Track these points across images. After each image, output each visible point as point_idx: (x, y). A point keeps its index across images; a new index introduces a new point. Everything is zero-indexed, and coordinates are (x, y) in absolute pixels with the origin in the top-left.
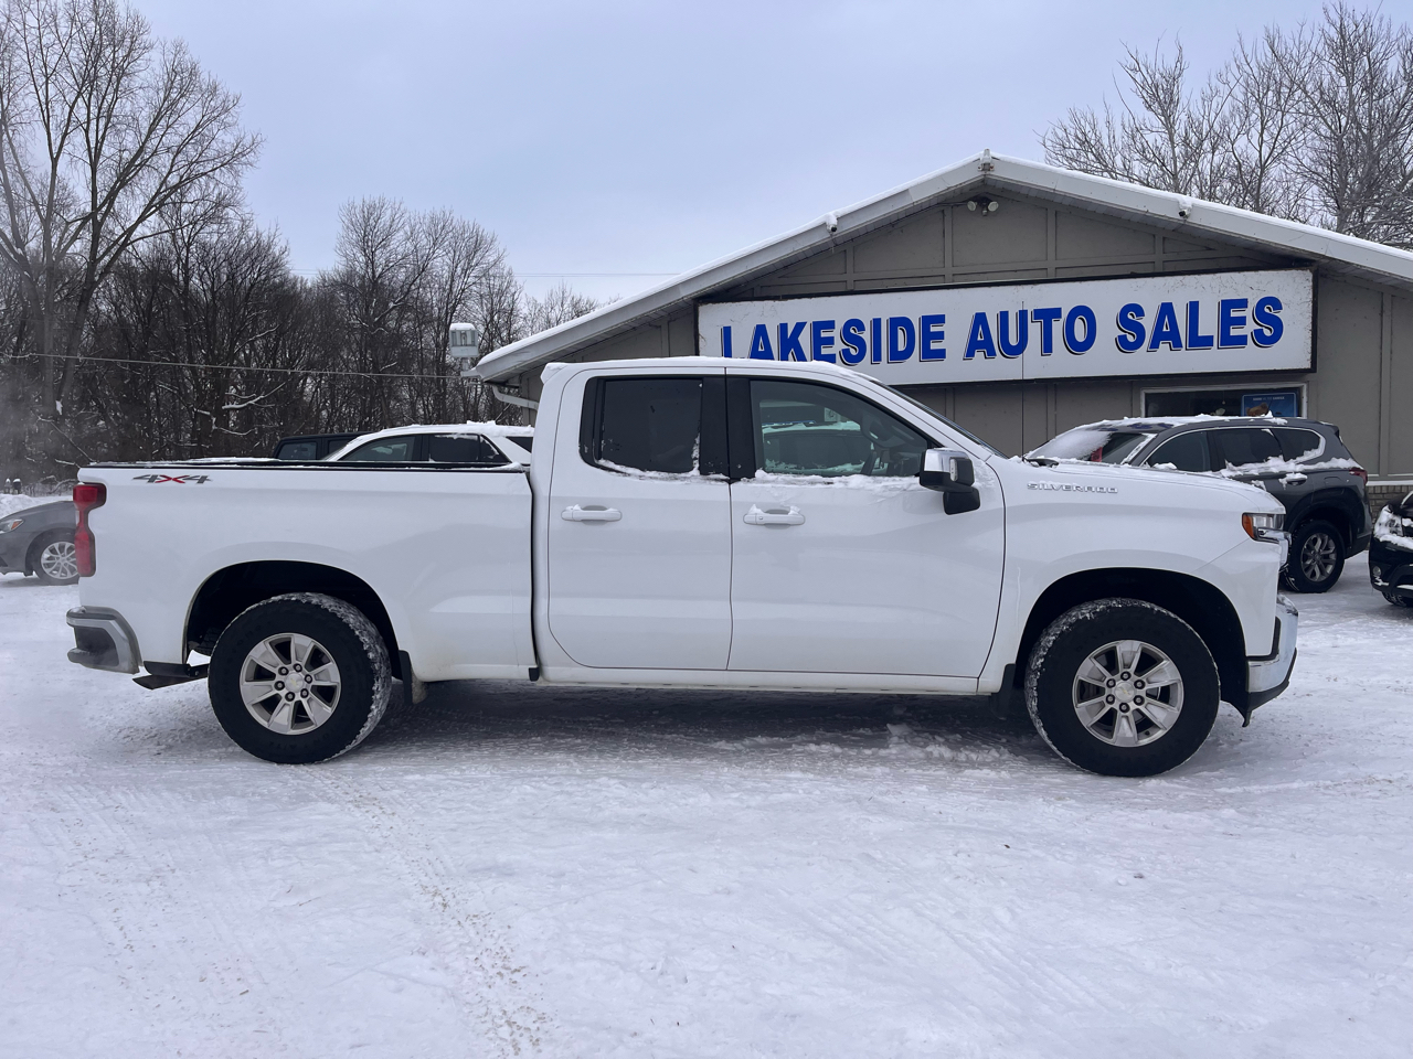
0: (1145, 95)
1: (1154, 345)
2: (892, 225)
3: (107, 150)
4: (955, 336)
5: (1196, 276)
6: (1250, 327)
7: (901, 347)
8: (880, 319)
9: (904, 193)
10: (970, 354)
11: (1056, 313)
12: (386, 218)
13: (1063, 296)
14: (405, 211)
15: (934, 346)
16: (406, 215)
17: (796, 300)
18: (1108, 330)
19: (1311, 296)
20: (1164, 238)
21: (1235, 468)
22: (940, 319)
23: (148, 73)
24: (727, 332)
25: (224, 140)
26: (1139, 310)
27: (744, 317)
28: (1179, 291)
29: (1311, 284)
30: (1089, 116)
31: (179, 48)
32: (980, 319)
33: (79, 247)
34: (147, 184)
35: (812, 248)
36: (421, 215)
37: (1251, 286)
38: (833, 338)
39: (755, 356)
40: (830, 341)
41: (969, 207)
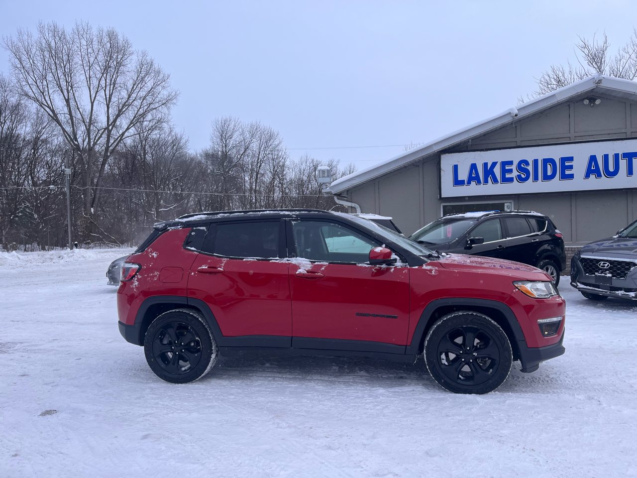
0: (589, 58)
2: (541, 113)
3: (114, 99)
4: (579, 167)
7: (549, 173)
8: (537, 160)
10: (587, 176)
11: (635, 155)
12: (232, 126)
14: (240, 122)
15: (567, 172)
16: (241, 124)
17: (493, 151)
22: (571, 159)
23: (131, 65)
24: (456, 168)
25: (164, 94)
27: (465, 161)
30: (561, 70)
31: (144, 54)
32: (593, 159)
33: (103, 140)
34: (130, 114)
35: (503, 125)
36: (247, 124)
38: (512, 169)
39: (470, 179)
40: (511, 171)
41: (584, 102)
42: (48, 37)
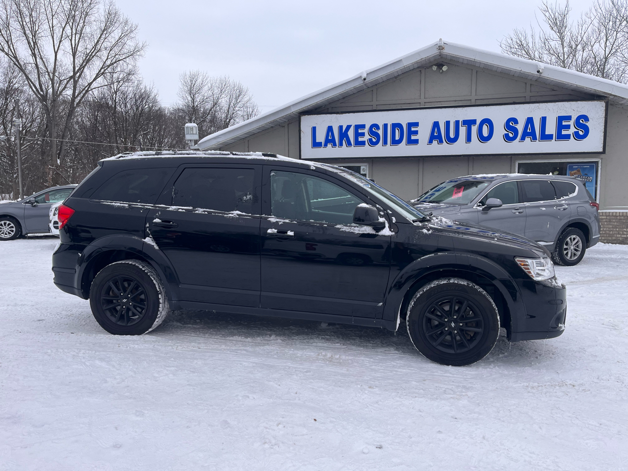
1: (523, 139)
2: (396, 77)
4: (424, 133)
5: (545, 104)
6: (572, 130)
7: (397, 138)
8: (387, 124)
9: (400, 61)
10: (430, 142)
11: (474, 122)
12: (199, 81)
13: (478, 114)
14: (209, 77)
15: (413, 137)
16: (208, 79)
17: (347, 114)
18: (500, 131)
19: (604, 115)
20: (531, 84)
22: (416, 124)
23: (98, 14)
24: (314, 129)
25: (130, 45)
26: (515, 121)
27: (322, 122)
28: (536, 111)
29: (605, 108)
30: (523, 33)
31: (111, 4)
32: (436, 125)
34: (96, 65)
35: (355, 88)
36: (216, 79)
37: (573, 109)
38: (364, 133)
39: (327, 141)
40: (363, 134)
41: (433, 69)
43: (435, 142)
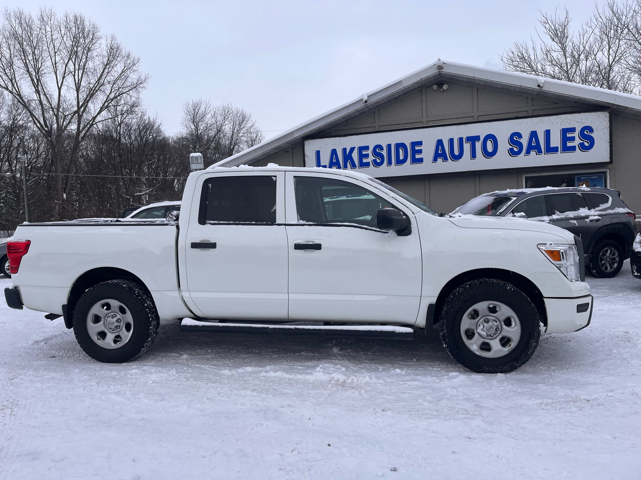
0: (550, 33)
1: (528, 152)
2: (397, 98)
3: (83, 84)
4: (428, 152)
5: (549, 117)
6: (577, 142)
7: (401, 158)
8: (391, 145)
9: (400, 82)
10: (435, 160)
11: (478, 138)
12: (202, 109)
13: (481, 130)
14: (211, 105)
15: (417, 156)
16: (211, 107)
17: (350, 137)
18: (504, 146)
19: (609, 125)
20: (532, 99)
21: (560, 214)
22: (420, 143)
23: (100, 49)
24: (318, 153)
25: (133, 77)
26: (519, 135)
27: (326, 146)
28: (540, 125)
29: (609, 119)
30: (524, 45)
31: (113, 38)
32: (440, 143)
33: (73, 127)
34: (100, 98)
35: (357, 111)
36: (218, 106)
37: (577, 121)
38: (368, 154)
39: (332, 163)
41: (434, 88)
42: (14, 25)
43: (440, 160)
